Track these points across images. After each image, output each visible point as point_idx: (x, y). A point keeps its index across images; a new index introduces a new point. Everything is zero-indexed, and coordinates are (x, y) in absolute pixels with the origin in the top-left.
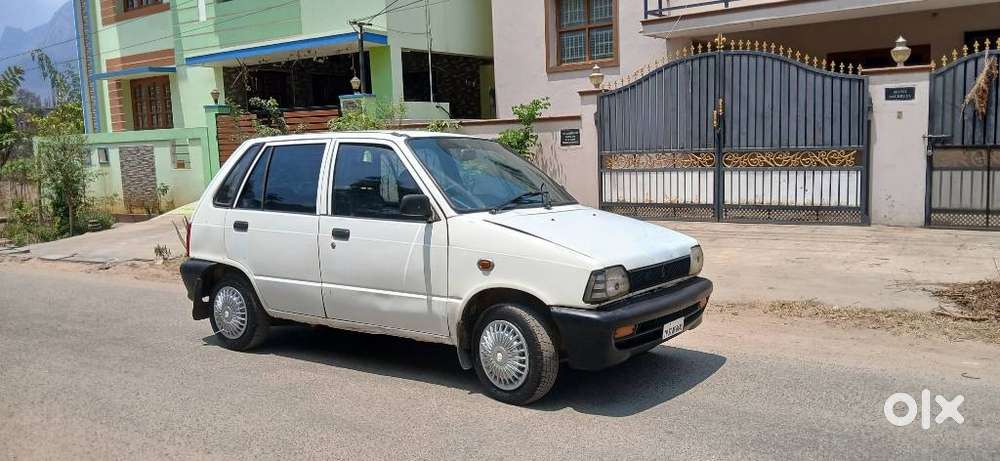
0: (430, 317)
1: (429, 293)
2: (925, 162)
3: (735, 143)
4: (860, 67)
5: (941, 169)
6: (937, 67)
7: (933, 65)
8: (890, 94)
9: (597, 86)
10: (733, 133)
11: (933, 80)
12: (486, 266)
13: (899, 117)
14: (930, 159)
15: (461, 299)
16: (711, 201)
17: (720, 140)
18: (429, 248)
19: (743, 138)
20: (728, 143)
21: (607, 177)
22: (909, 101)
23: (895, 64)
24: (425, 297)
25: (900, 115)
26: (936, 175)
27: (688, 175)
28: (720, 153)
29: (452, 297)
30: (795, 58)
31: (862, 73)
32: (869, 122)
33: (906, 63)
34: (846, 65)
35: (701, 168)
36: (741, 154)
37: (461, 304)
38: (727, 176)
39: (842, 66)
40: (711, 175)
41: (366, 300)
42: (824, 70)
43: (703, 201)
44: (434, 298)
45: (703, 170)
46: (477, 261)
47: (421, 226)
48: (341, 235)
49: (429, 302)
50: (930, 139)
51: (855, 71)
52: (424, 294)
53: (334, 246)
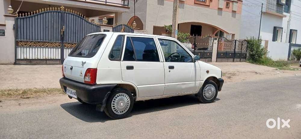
0: (195, 87)
3: (67, 40)
9: (10, 14)
10: (67, 37)
11: (113, 29)
12: (208, 72)
16: (60, 58)
17: (62, 39)
18: (196, 69)
19: (70, 39)
20: (65, 40)
21: (19, 50)
24: (194, 82)
27: (52, 49)
28: (63, 43)
29: (201, 81)
30: (84, 18)
35: (56, 47)
36: (69, 44)
37: (203, 82)
38: (65, 50)
40: (60, 50)
41: (179, 86)
43: (57, 58)
45: (57, 48)
46: (206, 71)
47: (193, 63)
48: (171, 68)
52: (194, 81)
53: (170, 71)
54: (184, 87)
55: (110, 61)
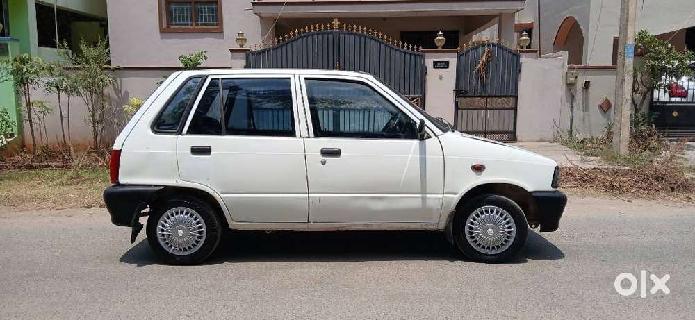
0: (425, 210)
1: (424, 192)
2: (453, 105)
4: (421, 47)
5: (462, 109)
6: (461, 50)
7: (459, 48)
8: (436, 65)
9: (241, 46)
11: (459, 57)
12: (478, 169)
13: (441, 79)
14: (456, 103)
15: (456, 194)
22: (444, 70)
23: (437, 47)
24: (420, 196)
25: (441, 77)
26: (460, 112)
29: (446, 194)
31: (422, 51)
32: (425, 81)
33: (443, 47)
34: (413, 46)
37: (456, 198)
39: (411, 46)
41: (359, 204)
42: (400, 48)
44: (428, 196)
46: (470, 166)
47: (415, 143)
48: (331, 153)
49: (424, 199)
50: (457, 92)
51: (418, 50)
52: (419, 194)
53: (324, 163)
54: (379, 206)
55: (153, 134)
